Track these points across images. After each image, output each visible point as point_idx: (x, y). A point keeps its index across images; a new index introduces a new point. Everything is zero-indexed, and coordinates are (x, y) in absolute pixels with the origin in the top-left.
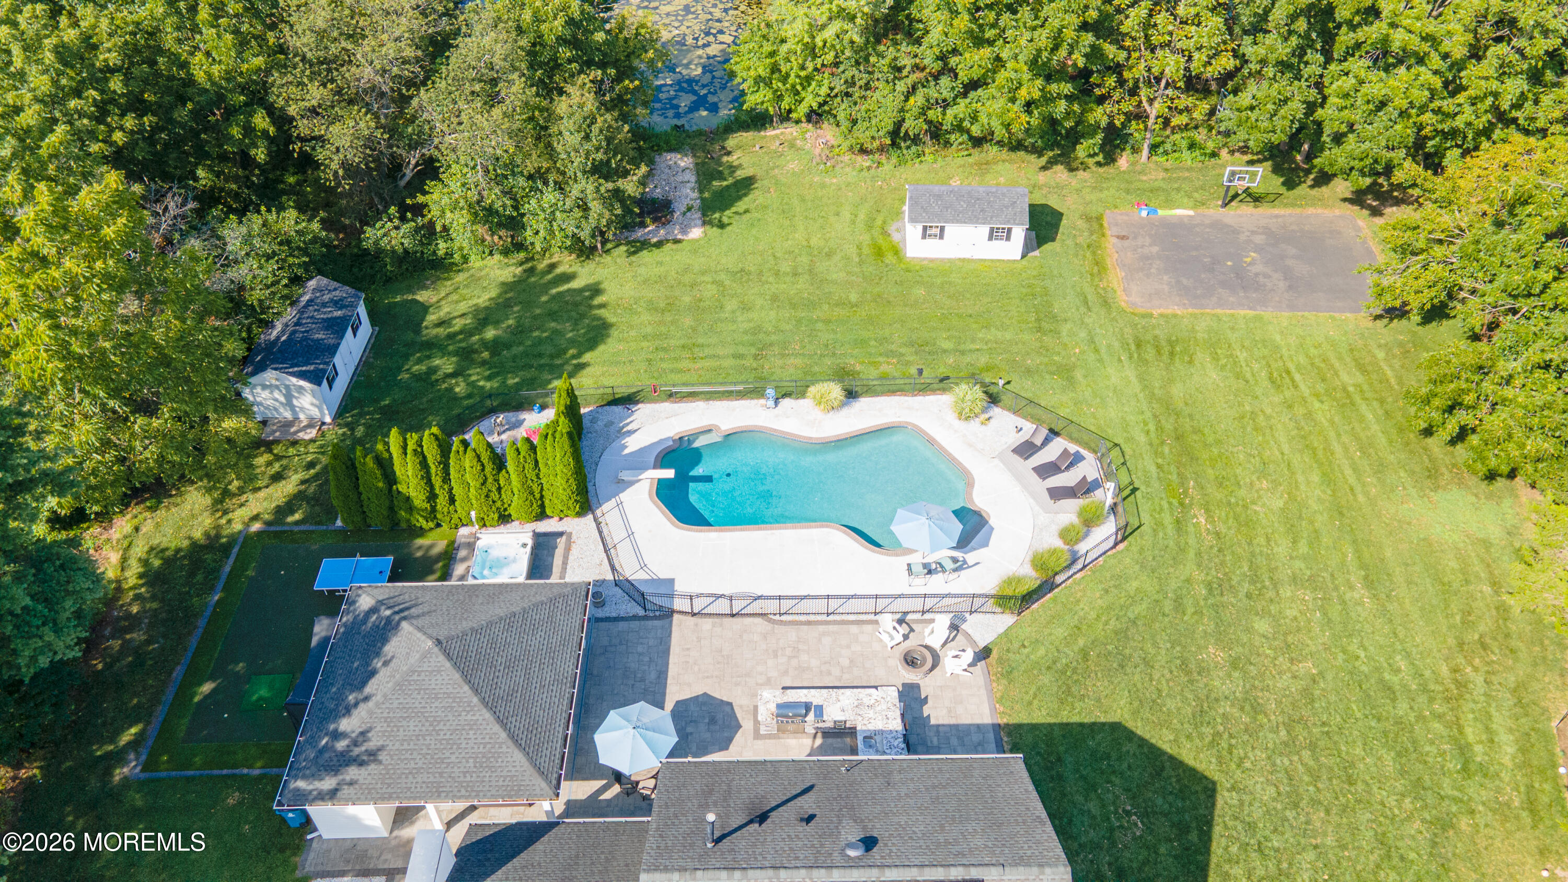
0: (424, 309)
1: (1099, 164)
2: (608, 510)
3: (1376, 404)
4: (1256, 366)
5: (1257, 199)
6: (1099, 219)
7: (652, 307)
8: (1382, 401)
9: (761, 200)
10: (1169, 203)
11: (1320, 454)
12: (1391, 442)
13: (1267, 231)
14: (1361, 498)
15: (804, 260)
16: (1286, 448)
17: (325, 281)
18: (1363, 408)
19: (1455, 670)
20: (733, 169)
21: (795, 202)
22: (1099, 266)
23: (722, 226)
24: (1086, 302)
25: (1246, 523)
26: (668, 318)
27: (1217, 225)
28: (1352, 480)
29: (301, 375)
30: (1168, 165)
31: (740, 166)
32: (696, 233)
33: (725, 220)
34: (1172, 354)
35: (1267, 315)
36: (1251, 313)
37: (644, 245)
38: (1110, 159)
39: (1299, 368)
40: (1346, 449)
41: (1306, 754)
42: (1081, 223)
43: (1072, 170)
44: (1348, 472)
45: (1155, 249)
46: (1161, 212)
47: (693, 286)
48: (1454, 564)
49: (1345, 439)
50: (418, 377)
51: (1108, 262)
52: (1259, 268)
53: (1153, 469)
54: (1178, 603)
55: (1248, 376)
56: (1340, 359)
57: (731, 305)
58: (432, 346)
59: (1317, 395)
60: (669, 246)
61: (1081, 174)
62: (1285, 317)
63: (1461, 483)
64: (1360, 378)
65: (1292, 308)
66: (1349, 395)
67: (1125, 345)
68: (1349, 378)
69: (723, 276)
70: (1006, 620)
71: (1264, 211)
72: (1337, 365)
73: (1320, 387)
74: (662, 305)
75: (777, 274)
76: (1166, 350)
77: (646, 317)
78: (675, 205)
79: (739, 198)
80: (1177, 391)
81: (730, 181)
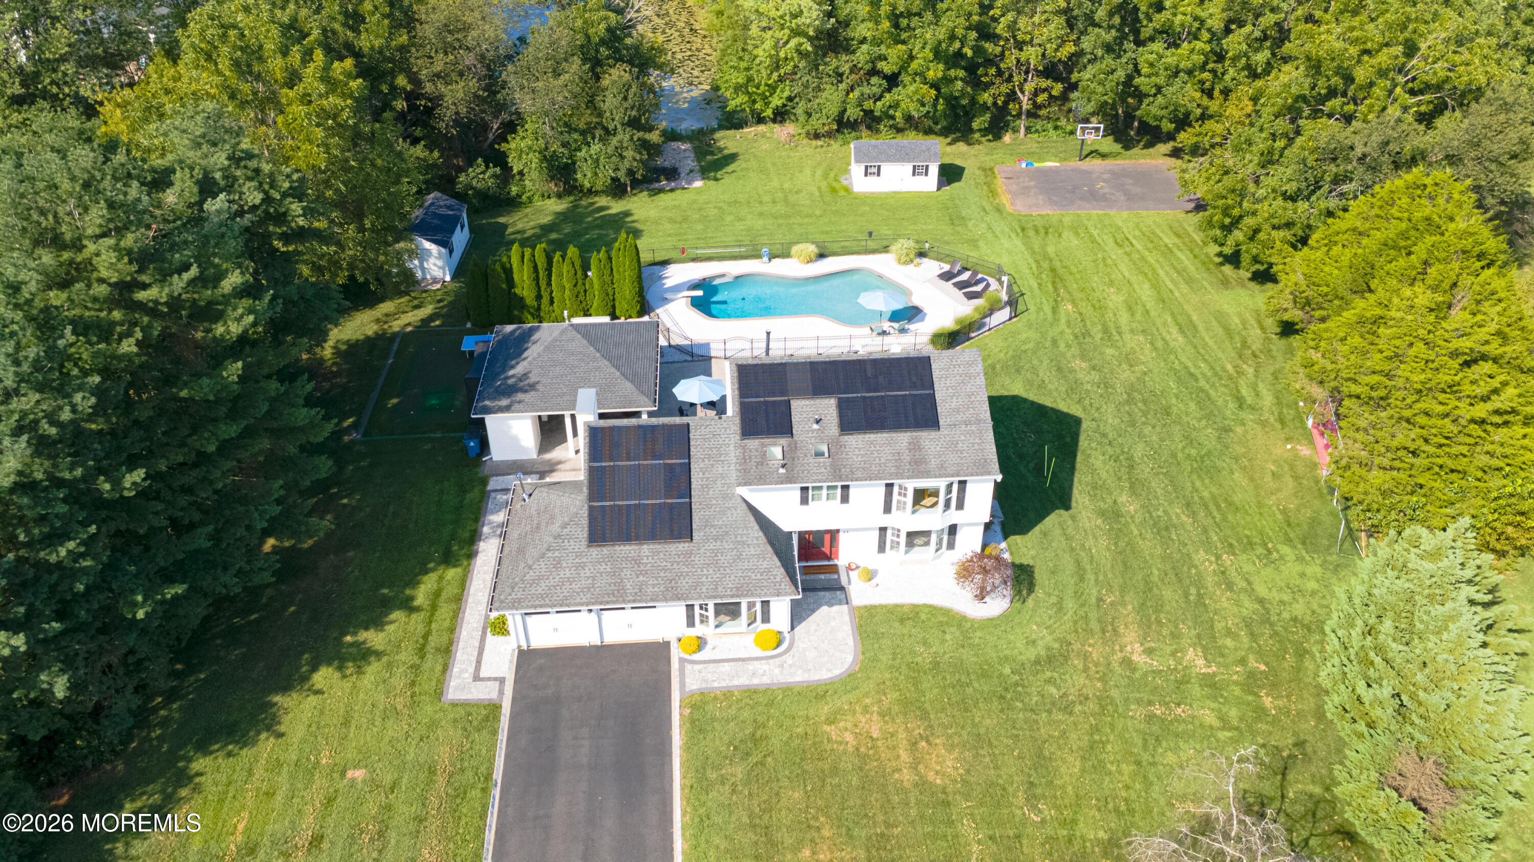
0: (505, 226)
1: (989, 141)
3: (1188, 252)
4: (1105, 237)
5: (1104, 156)
6: (991, 169)
7: (671, 220)
8: (1191, 251)
9: (744, 165)
10: (1041, 160)
11: (1150, 275)
12: (1197, 269)
13: (1112, 172)
14: (1177, 294)
15: (780, 195)
16: (1127, 274)
17: (439, 195)
18: (1179, 254)
19: (1235, 367)
20: (721, 150)
21: (769, 165)
22: (993, 193)
23: (716, 179)
24: (984, 210)
25: (1100, 307)
26: (685, 226)
27: (1076, 170)
28: (1171, 286)
30: (1041, 139)
31: (725, 148)
32: (698, 184)
33: (719, 176)
34: (1047, 233)
35: (1112, 213)
36: (1101, 212)
37: (661, 191)
38: (998, 137)
39: (1135, 237)
40: (1167, 273)
41: (1140, 405)
42: (978, 172)
43: (970, 144)
44: (1169, 283)
45: (1032, 183)
46: (1036, 165)
47: (700, 209)
48: (1237, 321)
49: (1167, 268)
51: (999, 190)
52: (1106, 190)
53: (1035, 286)
54: (1054, 342)
55: (1100, 241)
56: (1163, 231)
57: (729, 219)
58: (512, 243)
59: (1148, 249)
60: (678, 192)
61: (977, 147)
62: (1125, 214)
63: (1243, 286)
64: (1176, 240)
65: (1129, 209)
66: (1169, 248)
67: (1013, 229)
68: (1169, 240)
69: (721, 204)
71: (1109, 163)
72: (1161, 235)
73: (1150, 246)
74: (679, 219)
75: (761, 202)
76: (1042, 231)
77: (668, 226)
78: (681, 170)
79: (727, 165)
80: (1051, 250)
81: (720, 156)
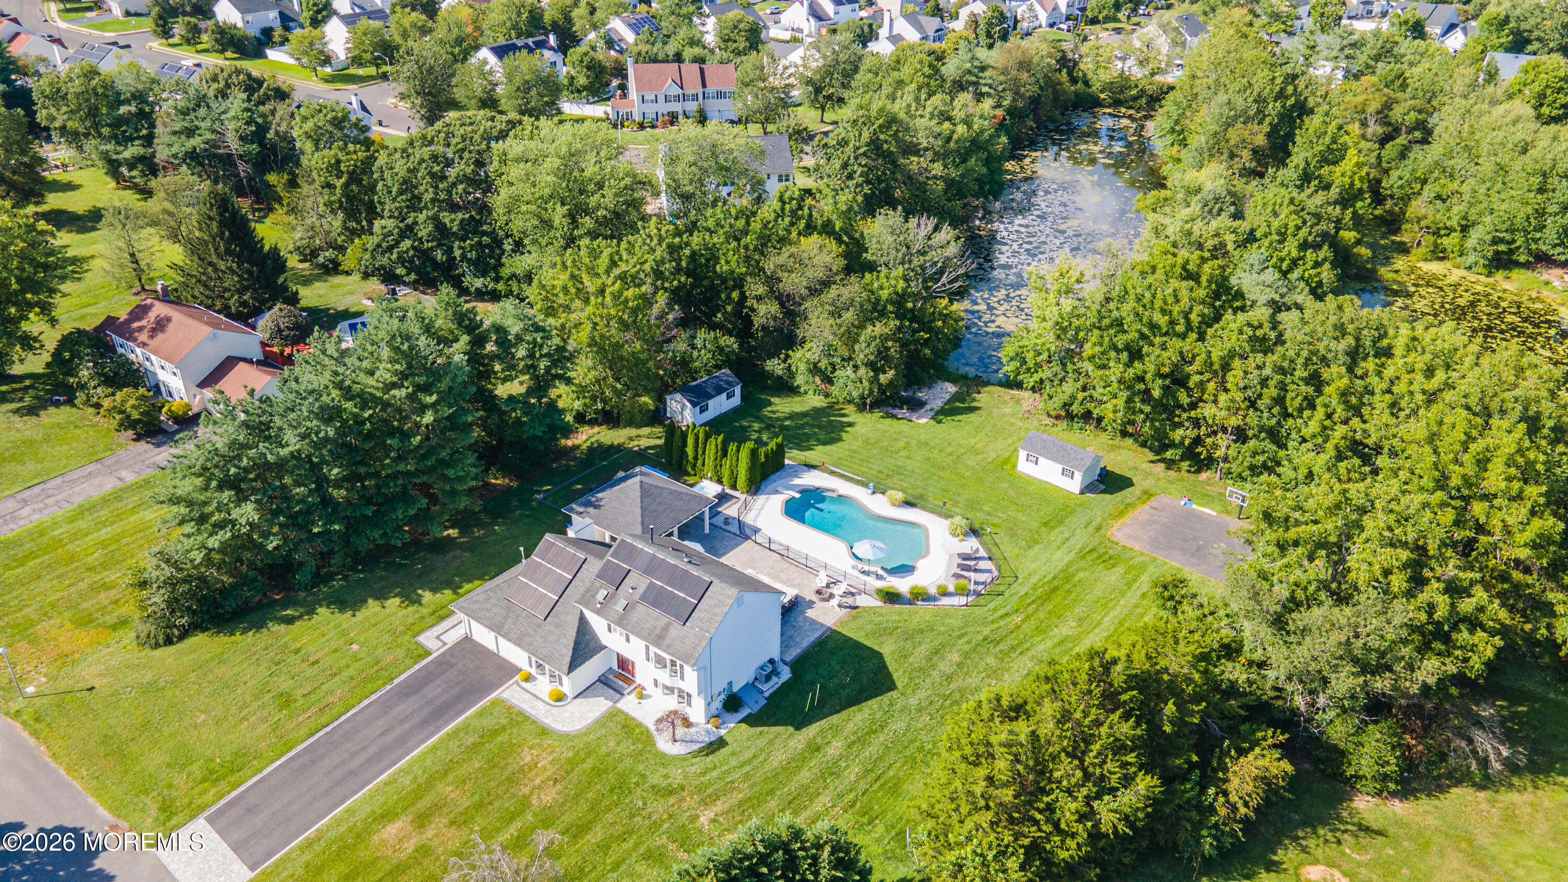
0: (770, 404)
1: (1188, 472)
2: (761, 499)
6: (1152, 495)
7: (867, 440)
9: (972, 419)
10: (1206, 504)
15: (963, 451)
17: (728, 371)
20: (974, 400)
21: (989, 426)
22: (1121, 514)
23: (940, 422)
24: (1089, 524)
26: (869, 447)
27: (1222, 525)
29: (690, 401)
31: (978, 400)
32: (923, 421)
33: (944, 421)
34: (1105, 561)
36: (1178, 566)
37: (894, 416)
41: (948, 702)
42: (1139, 493)
43: (1168, 468)
45: (1166, 520)
47: (895, 440)
50: (741, 427)
51: (1129, 515)
54: (962, 635)
57: (903, 453)
58: (759, 419)
60: (903, 422)
61: (1171, 472)
67: (1083, 548)
69: (914, 442)
70: (877, 603)
74: (872, 442)
76: (1104, 559)
77: (860, 443)
78: (925, 405)
79: (962, 414)
80: (1083, 575)
81: (966, 405)
